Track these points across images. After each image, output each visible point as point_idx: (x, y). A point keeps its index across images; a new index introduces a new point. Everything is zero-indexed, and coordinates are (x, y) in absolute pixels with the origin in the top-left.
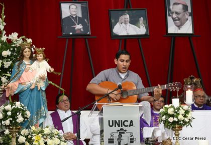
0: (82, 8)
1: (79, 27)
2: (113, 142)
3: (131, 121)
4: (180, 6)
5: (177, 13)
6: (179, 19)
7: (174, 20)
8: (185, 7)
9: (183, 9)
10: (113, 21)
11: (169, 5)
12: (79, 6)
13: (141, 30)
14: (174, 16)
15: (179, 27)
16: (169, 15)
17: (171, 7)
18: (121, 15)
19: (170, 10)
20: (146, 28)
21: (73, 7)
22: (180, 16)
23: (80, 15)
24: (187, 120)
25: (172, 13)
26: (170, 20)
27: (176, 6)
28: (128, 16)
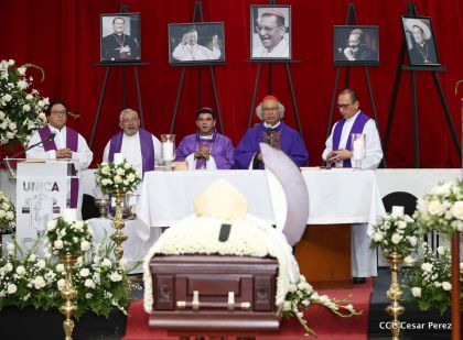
0: (132, 22)
1: (125, 49)
2: (28, 212)
3: (55, 184)
4: (273, 18)
5: (267, 28)
6: (270, 38)
7: (262, 38)
8: (281, 20)
9: (277, 22)
10: (173, 41)
11: (256, 16)
12: (127, 19)
13: (213, 53)
14: (263, 32)
15: (269, 48)
16: (256, 32)
17: (259, 20)
18: (186, 32)
19: (256, 24)
20: (221, 51)
21: (119, 21)
22: (271, 33)
23: (128, 32)
24: (126, 183)
25: (260, 29)
26: (255, 38)
27: (266, 18)
28: (196, 33)
